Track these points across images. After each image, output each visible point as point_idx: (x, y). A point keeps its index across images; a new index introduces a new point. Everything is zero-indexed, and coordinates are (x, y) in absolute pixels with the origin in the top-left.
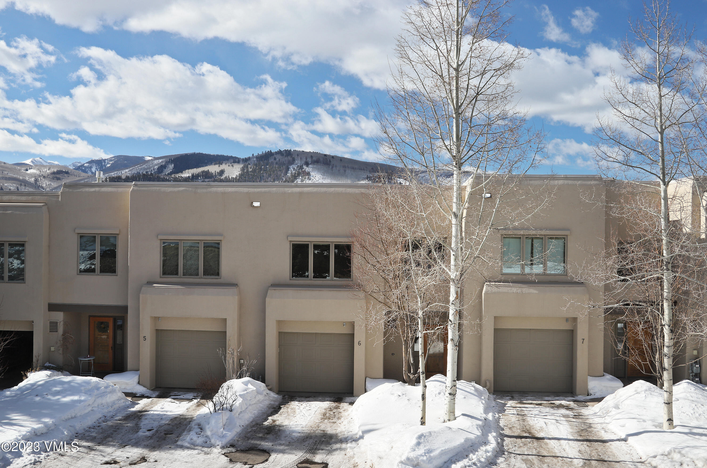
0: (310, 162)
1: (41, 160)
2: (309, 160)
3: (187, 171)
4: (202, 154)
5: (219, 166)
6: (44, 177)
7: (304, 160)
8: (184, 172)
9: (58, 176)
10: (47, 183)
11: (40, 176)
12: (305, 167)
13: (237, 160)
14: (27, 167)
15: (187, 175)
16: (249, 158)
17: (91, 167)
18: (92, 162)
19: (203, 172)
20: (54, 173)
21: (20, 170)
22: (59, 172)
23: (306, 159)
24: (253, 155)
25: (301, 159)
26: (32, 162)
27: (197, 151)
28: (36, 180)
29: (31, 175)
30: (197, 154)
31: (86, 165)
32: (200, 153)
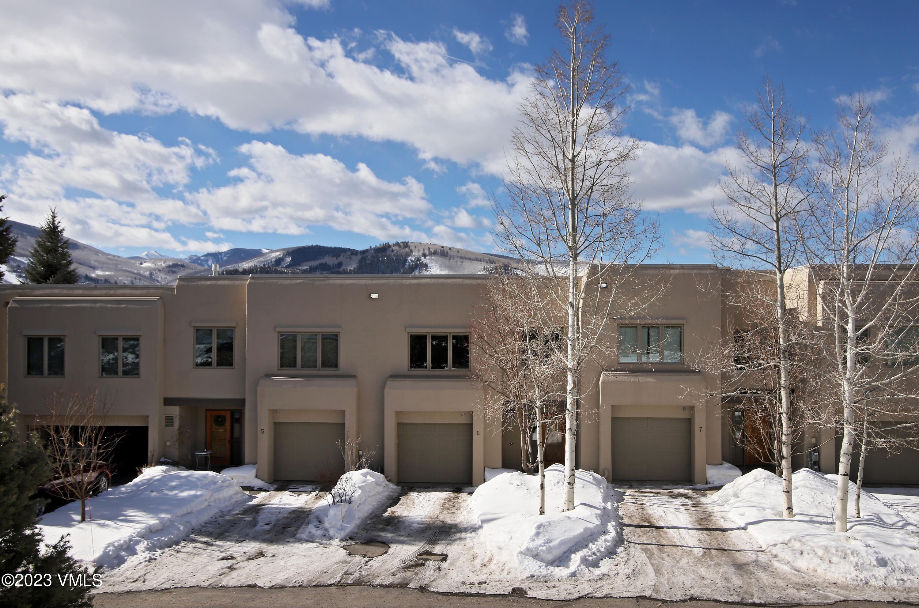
0: (427, 254)
1: (156, 253)
2: (427, 252)
3: (304, 263)
4: (319, 246)
5: (337, 258)
6: (159, 270)
7: (422, 252)
8: (301, 264)
9: (173, 269)
10: (163, 277)
11: (155, 270)
12: (422, 258)
13: (355, 252)
14: (142, 260)
15: (305, 268)
16: (367, 250)
17: (207, 261)
18: (209, 255)
19: (321, 264)
20: (169, 266)
21: (134, 264)
22: (175, 266)
23: (424, 250)
24: (371, 247)
25: (419, 250)
26: (147, 255)
27: (315, 244)
28: (151, 274)
29: (146, 269)
30: (315, 246)
31: (202, 258)
32: (317, 246)
